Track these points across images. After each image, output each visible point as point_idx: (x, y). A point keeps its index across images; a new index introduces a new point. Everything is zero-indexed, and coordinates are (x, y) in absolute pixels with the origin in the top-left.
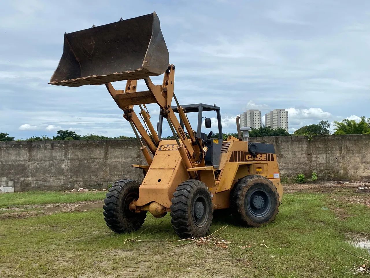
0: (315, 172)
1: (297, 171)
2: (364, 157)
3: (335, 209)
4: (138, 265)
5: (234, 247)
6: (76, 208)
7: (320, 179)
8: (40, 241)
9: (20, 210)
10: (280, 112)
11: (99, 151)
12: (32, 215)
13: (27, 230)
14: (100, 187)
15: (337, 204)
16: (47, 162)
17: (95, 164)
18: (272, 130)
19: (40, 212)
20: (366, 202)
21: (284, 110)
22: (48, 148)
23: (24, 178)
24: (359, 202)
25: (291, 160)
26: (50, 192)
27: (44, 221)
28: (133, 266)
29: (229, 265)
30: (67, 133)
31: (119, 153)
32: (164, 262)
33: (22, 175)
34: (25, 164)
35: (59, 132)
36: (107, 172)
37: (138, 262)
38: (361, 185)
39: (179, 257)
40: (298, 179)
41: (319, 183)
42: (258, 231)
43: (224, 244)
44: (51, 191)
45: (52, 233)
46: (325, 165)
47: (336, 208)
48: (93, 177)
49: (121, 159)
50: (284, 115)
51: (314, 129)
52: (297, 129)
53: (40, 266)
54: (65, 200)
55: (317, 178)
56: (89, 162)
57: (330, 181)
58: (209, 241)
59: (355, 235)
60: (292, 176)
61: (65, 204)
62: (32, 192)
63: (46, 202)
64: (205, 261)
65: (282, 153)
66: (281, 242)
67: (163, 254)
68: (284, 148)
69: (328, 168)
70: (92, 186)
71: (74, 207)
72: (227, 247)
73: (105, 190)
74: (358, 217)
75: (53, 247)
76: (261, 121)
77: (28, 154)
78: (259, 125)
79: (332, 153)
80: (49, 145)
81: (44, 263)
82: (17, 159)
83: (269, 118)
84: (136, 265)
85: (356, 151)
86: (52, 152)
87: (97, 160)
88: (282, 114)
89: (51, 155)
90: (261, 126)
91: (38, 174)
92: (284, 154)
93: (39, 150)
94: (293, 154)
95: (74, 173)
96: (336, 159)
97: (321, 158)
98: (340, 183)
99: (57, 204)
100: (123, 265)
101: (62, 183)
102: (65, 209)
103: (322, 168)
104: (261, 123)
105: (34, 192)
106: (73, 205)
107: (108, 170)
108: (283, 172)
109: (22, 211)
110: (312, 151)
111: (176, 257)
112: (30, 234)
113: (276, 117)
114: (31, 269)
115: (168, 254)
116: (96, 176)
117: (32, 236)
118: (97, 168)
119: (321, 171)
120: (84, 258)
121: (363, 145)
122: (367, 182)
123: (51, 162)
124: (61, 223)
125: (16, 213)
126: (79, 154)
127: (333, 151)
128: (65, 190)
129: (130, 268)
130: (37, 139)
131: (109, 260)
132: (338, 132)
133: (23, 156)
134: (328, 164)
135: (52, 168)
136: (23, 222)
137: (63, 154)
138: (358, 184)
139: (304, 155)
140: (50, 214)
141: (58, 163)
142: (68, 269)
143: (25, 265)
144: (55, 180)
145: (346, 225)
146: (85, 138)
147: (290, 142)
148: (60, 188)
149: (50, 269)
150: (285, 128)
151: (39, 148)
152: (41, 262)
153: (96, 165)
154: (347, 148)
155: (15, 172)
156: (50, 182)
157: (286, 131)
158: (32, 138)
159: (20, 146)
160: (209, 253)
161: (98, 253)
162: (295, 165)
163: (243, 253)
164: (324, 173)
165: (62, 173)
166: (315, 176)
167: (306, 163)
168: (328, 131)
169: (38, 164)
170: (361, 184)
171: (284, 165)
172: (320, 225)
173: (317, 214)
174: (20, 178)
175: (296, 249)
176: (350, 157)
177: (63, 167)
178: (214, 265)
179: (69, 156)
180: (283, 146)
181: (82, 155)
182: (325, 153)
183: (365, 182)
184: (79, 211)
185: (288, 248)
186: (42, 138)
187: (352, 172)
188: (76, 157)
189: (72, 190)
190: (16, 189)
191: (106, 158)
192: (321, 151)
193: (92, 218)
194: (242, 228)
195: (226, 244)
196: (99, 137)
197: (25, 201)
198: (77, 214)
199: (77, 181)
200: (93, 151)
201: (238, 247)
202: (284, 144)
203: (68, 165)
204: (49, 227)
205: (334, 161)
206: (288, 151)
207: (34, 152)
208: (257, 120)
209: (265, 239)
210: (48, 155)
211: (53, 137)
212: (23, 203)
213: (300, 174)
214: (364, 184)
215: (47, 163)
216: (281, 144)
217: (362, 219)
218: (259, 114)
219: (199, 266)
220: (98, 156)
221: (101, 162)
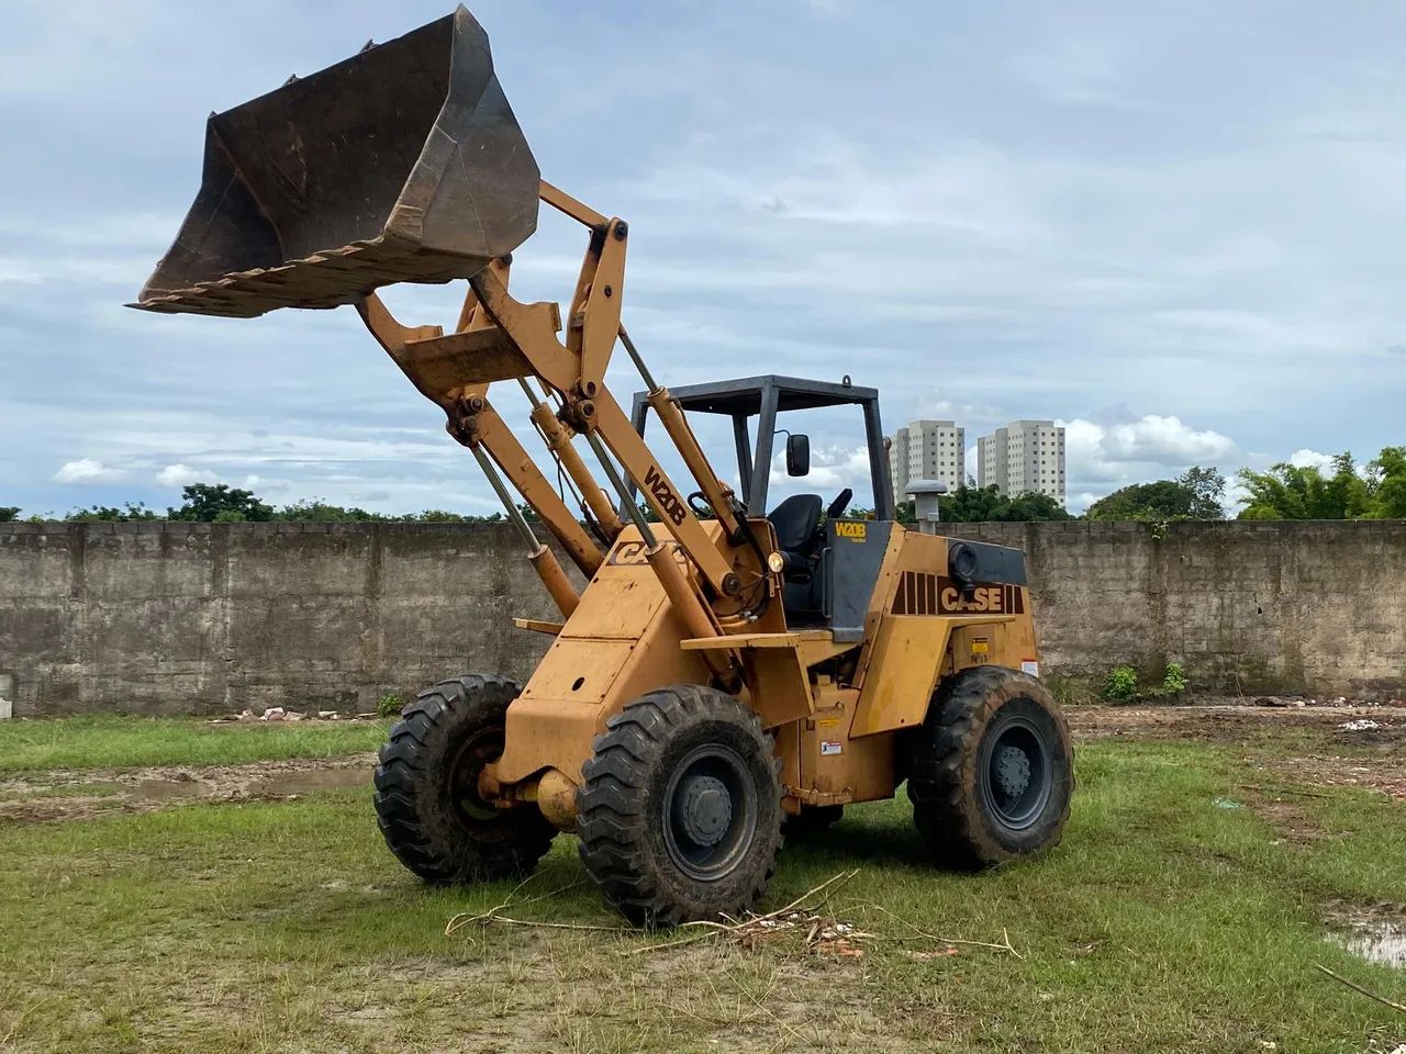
0: (1176, 663)
1: (1107, 654)
2: (1363, 607)
3: (1266, 806)
4: (507, 1024)
5: (886, 955)
6: (253, 784)
7: (1196, 690)
8: (110, 918)
9: (33, 792)
10: (1033, 431)
11: (350, 565)
12: (81, 812)
13: (58, 871)
14: (346, 703)
15: (1274, 788)
16: (143, 605)
17: (332, 614)
18: (1004, 498)
19: (113, 798)
20: (1384, 780)
21: (1050, 424)
22: (147, 549)
23: (51, 665)
24: (1355, 781)
25: (1085, 611)
26: (153, 719)
27: (126, 837)
28: (487, 1027)
29: (875, 1031)
30: (224, 496)
31: (423, 575)
32: (612, 1012)
33: (46, 652)
34: (57, 610)
35: (190, 491)
36: (375, 648)
37: (506, 1011)
38: (1354, 714)
39: (670, 991)
40: (1111, 688)
41: (1191, 704)
42: (976, 891)
43: (847, 939)
44: (158, 716)
45: (159, 886)
46: (1216, 634)
47: (1272, 803)
48: (320, 665)
49: (432, 599)
50: (1048, 444)
51: (1163, 497)
52: (1101, 498)
53: (109, 1022)
54: (213, 755)
55: (1183, 684)
56: (308, 608)
57: (1235, 695)
58: (786, 929)
59: (1359, 913)
60: (1087, 674)
61: (210, 770)
62: (84, 720)
63: (137, 759)
64: (777, 1012)
65: (1052, 586)
66: (1071, 936)
67: (606, 978)
68: (1060, 568)
69: (1226, 647)
70: (314, 699)
71: (247, 783)
72: (859, 953)
73: (368, 718)
74: (1361, 839)
75: (163, 942)
76: (961, 464)
77: (69, 573)
78: (955, 478)
79: (1241, 588)
80: (152, 542)
81: (125, 1010)
82: (28, 589)
83: (993, 455)
84: (498, 1022)
85: (1335, 586)
86: (163, 566)
87: (340, 600)
88: (1041, 439)
89: (160, 579)
90: (961, 483)
91: (107, 651)
92: (1059, 589)
93: (112, 556)
94: (1095, 592)
95: (247, 649)
96: (1260, 611)
97: (1201, 607)
98: (1271, 704)
99: (181, 770)
100: (443, 1023)
101: (200, 686)
102: (210, 789)
103: (1203, 647)
104: (961, 473)
105: (90, 720)
106: (245, 775)
107: (381, 638)
108: (1054, 659)
109: (43, 795)
110: (1169, 581)
111: (660, 991)
112: (72, 888)
113: (1021, 450)
114: (69, 1033)
115: (624, 978)
116: (333, 660)
117: (77, 896)
118: (339, 633)
119: (1202, 656)
120: (284, 989)
121: (1361, 563)
122: (1373, 702)
123: (159, 605)
124: (194, 845)
125: (16, 803)
126: (266, 573)
127: (1249, 582)
128: (210, 713)
129: (473, 1036)
130: (107, 515)
131: (385, 1000)
132: (1256, 512)
133: (52, 580)
134: (1226, 632)
135: (164, 627)
136: (45, 840)
137: (207, 573)
138: (1343, 710)
139: (1135, 595)
140: (153, 808)
141: (188, 609)
142: (221, 1035)
143: (46, 1018)
144: (175, 674)
145: (1321, 871)
146: (291, 515)
147: (1084, 544)
148: (191, 708)
149: (149, 1035)
150: (1053, 491)
151: (112, 548)
152: (112, 1006)
153: (333, 620)
154: (1301, 572)
155: (20, 643)
156: (153, 682)
157: (1056, 504)
158: (86, 511)
159: (40, 541)
160: (787, 975)
161: (344, 972)
162: (1102, 634)
163: (926, 980)
164: (1210, 664)
165: (201, 649)
166: (1179, 677)
167: (1141, 627)
168: (1218, 507)
169: (108, 611)
170: (1351, 709)
171: (1058, 631)
172: (1220, 868)
173: (1202, 824)
174: (37, 664)
175: (1135, 967)
176: (1312, 606)
177: (206, 624)
178: (814, 1029)
179: (230, 584)
180: (1058, 558)
181: (280, 577)
182: (1216, 587)
183: (1367, 702)
184: (268, 799)
185: (1105, 963)
186: (128, 514)
187: (1317, 662)
188: (255, 588)
189: (240, 714)
190: (23, 706)
191: (372, 591)
192: (1202, 582)
193: (316, 827)
194: (914, 877)
195: (856, 943)
196: (347, 515)
197: (53, 755)
198: (257, 812)
199: (258, 681)
200: (322, 565)
201: (903, 952)
202: (1059, 550)
203: (225, 615)
204: (148, 859)
205: (1249, 621)
206: (1074, 579)
207: (94, 565)
208: (948, 459)
209: (1009, 922)
210: (149, 579)
211: (170, 510)
212: (46, 762)
213: (1121, 665)
214: (1363, 710)
215: (145, 609)
216: (1048, 552)
217: (1378, 848)
218: (955, 440)
219: (750, 1029)
220: (341, 586)
221: (353, 608)
